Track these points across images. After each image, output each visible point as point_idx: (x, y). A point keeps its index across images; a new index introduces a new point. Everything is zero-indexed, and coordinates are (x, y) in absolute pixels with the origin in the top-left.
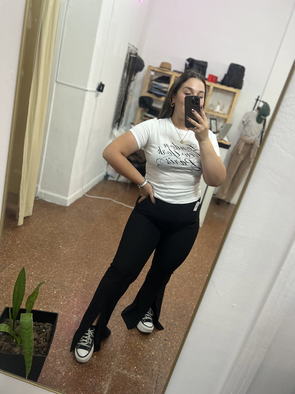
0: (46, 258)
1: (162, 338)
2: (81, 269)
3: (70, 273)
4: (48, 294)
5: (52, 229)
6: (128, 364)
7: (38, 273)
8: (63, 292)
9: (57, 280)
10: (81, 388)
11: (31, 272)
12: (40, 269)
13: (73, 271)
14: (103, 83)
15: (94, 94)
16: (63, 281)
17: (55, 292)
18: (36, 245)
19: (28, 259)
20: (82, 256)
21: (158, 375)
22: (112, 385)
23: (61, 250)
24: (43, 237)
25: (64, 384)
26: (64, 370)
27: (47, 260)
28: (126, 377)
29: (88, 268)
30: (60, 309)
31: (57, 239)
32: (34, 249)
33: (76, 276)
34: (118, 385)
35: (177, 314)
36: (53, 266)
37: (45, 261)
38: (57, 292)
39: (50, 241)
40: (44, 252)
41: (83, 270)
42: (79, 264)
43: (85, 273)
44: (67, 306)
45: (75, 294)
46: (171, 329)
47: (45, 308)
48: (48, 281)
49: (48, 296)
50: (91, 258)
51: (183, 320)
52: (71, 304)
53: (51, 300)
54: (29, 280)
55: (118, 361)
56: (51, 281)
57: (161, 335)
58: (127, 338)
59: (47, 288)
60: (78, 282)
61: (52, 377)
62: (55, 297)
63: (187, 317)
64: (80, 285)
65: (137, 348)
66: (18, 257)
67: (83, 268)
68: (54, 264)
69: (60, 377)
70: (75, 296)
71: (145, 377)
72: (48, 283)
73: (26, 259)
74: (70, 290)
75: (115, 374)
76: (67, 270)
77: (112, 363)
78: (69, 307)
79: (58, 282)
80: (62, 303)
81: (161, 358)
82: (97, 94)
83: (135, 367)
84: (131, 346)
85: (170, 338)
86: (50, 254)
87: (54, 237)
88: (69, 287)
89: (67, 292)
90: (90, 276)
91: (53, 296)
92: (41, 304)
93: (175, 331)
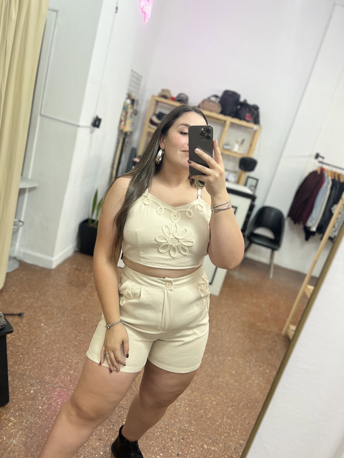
1: (174, 453)
2: (68, 355)
3: (53, 362)
4: (23, 394)
5: (32, 300)
7: (11, 363)
8: (43, 391)
12: (13, 358)
13: (57, 359)
14: (100, 117)
15: (88, 130)
16: (43, 374)
17: (32, 392)
20: (70, 337)
23: (43, 329)
27: (23, 345)
29: (77, 354)
30: (39, 417)
31: (38, 315)
33: (61, 367)
35: (192, 415)
36: (31, 353)
37: (20, 346)
38: (34, 391)
39: (28, 317)
41: (71, 357)
42: (65, 349)
43: (74, 361)
44: (47, 412)
45: (59, 393)
46: (185, 439)
47: (17, 416)
49: (22, 399)
50: (81, 339)
51: (201, 423)
52: (53, 409)
53: (26, 404)
56: (26, 376)
57: (172, 447)
59: (21, 386)
60: (63, 375)
62: (32, 398)
63: (205, 420)
64: (66, 379)
67: (70, 354)
68: (32, 350)
70: (60, 396)
72: (24, 377)
74: (53, 388)
76: (49, 358)
78: (50, 413)
79: (36, 377)
80: (40, 408)
82: (92, 130)
85: (184, 453)
86: (28, 335)
87: (34, 311)
88: (51, 383)
89: (48, 390)
90: (79, 366)
91: (29, 397)
92: (12, 411)
93: (190, 441)
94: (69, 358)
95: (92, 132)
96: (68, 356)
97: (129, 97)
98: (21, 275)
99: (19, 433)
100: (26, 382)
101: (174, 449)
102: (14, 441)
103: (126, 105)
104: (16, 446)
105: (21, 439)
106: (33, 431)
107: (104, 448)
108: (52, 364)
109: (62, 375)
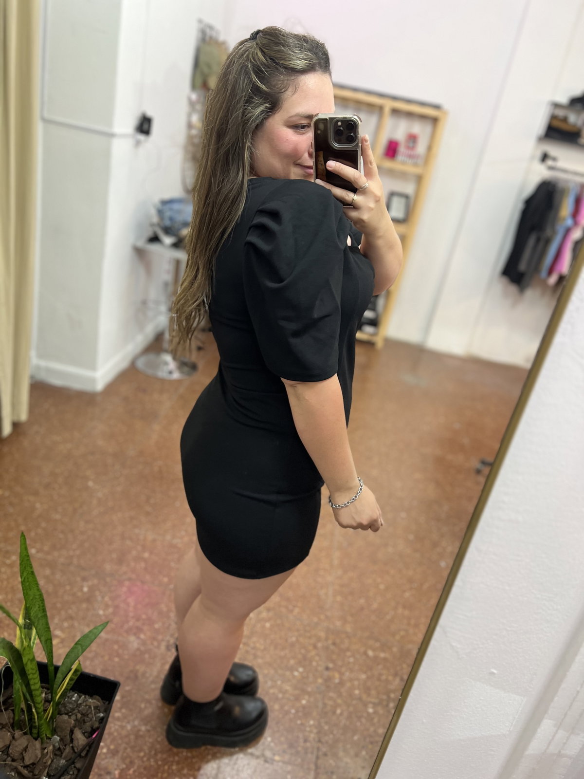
9: (89, 559)
12: (49, 540)
14: (150, 113)
15: (130, 141)
16: (100, 561)
23: (92, 491)
33: (129, 548)
38: (89, 589)
45: (128, 588)
48: (69, 564)
49: (70, 601)
56: (74, 565)
57: (317, 658)
60: (134, 561)
62: (86, 599)
71: (291, 758)
74: (119, 581)
81: (321, 711)
82: (138, 139)
83: (269, 739)
87: (75, 463)
91: (81, 598)
95: (138, 143)
98: (47, 405)
100: (73, 575)
101: (320, 660)
109: (131, 560)
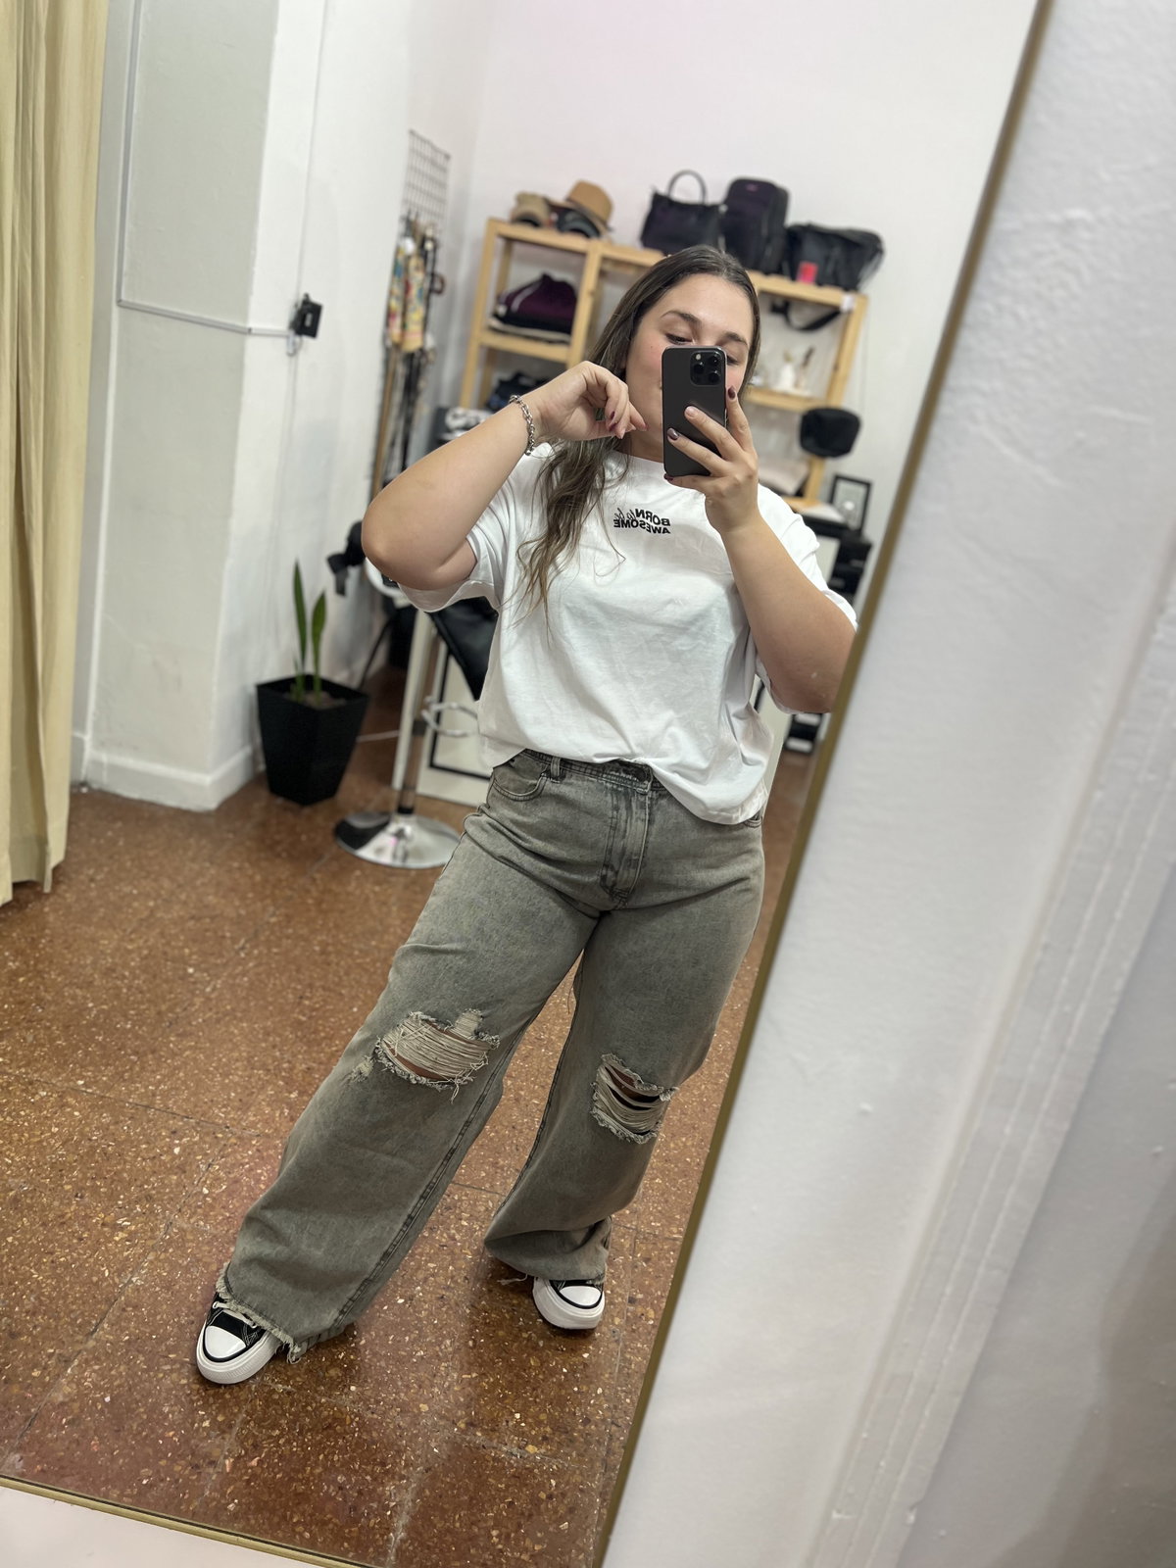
0: (130, 1020)
1: (620, 1295)
2: (280, 1050)
3: (233, 1071)
4: (149, 1159)
5: (151, 904)
6: (486, 1404)
7: (104, 1079)
8: (210, 1148)
9: (184, 1100)
10: (303, 1514)
11: (73, 1078)
12: (111, 1065)
13: (245, 1063)
14: (315, 299)
15: (281, 346)
16: (206, 1103)
17: (177, 1150)
18: (89, 970)
19: (57, 1030)
20: (281, 1001)
21: (611, 1439)
22: (427, 1492)
23: (195, 983)
24: (116, 937)
25: (231, 1506)
26: (228, 1451)
27: (137, 1028)
28: (484, 1456)
29: (305, 1048)
30: (203, 1215)
31: (173, 943)
32: (81, 988)
33: (260, 1083)
34: (452, 1490)
36: (165, 1049)
37: (130, 1030)
38: (183, 1150)
39: (145, 952)
40: (122, 995)
41: (285, 1056)
42: (267, 1034)
43: (298, 1065)
44: (227, 1202)
45: (258, 1150)
46: (655, 1259)
47: (138, 1214)
48: (147, 1107)
49: (148, 1169)
50: (317, 1006)
52: (244, 1193)
53: (163, 1183)
54: (69, 1110)
55: (446, 1397)
56: (156, 1110)
58: (479, 1303)
59: (141, 1137)
60: (268, 1105)
61: (181, 1480)
62: (178, 1167)
64: (277, 1115)
65: (521, 1342)
66: (18, 1024)
67: (285, 1048)
68: (165, 1041)
69: (214, 1478)
70: (261, 1158)
71: (559, 1449)
72: (149, 1114)
73: (49, 1028)
74: (240, 1138)
75: (435, 1450)
76: (220, 1060)
77: (421, 1405)
78: (237, 1205)
79: (185, 1111)
80: (206, 1191)
81: (619, 1371)
82: (294, 343)
83: (518, 1416)
84: (497, 1335)
85: (652, 1294)
86: (149, 1001)
87: (162, 934)
88: (233, 1126)
89: (225, 1145)
90: (315, 1078)
91: (169, 1166)
92: (120, 1202)
93: (669, 1265)
94: (283, 1059)
95: (293, 353)
96: (278, 1054)
97: (411, 228)
98: (110, 834)
99: (151, 1257)
100: (155, 1125)
101: (619, 1286)
102: (134, 1279)
103: (401, 258)
104: (141, 1292)
105: (155, 1273)
106: (189, 1251)
107: (403, 1290)
108: (231, 1077)
109: (263, 1103)
